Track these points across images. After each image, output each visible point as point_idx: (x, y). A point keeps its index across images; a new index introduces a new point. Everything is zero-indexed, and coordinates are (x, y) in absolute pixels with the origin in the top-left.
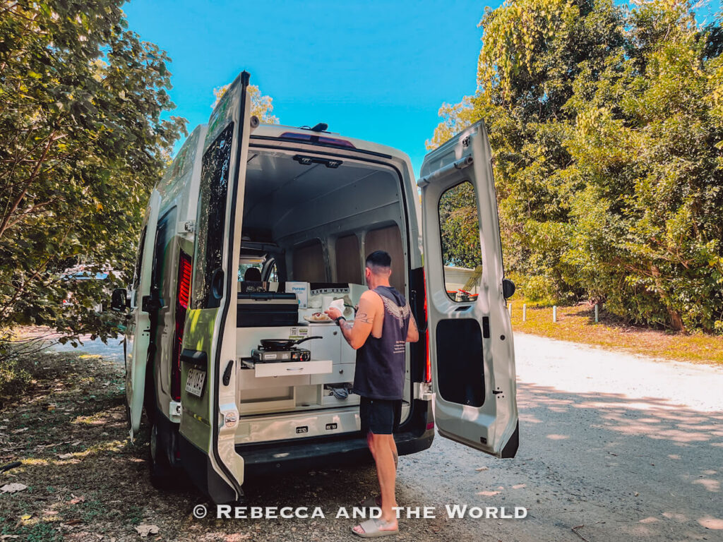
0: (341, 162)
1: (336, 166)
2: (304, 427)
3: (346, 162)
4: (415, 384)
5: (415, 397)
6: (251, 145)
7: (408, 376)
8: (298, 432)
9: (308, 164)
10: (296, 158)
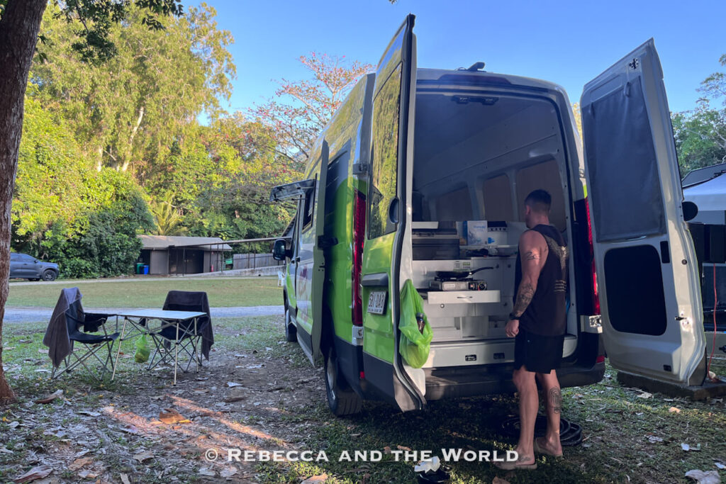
0: (497, 99)
1: (492, 104)
2: (472, 356)
3: (502, 98)
4: (582, 317)
5: (583, 330)
6: (418, 90)
7: (573, 309)
8: (467, 360)
9: (466, 103)
10: (454, 98)
